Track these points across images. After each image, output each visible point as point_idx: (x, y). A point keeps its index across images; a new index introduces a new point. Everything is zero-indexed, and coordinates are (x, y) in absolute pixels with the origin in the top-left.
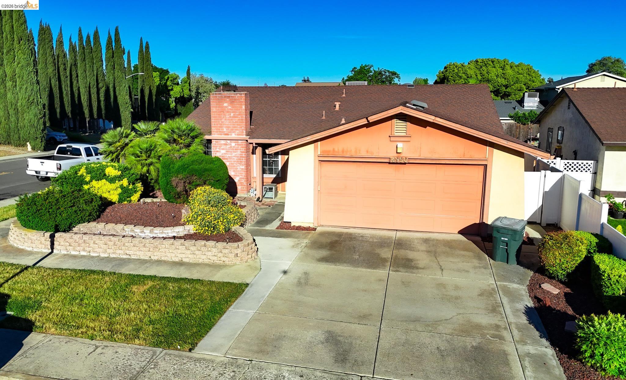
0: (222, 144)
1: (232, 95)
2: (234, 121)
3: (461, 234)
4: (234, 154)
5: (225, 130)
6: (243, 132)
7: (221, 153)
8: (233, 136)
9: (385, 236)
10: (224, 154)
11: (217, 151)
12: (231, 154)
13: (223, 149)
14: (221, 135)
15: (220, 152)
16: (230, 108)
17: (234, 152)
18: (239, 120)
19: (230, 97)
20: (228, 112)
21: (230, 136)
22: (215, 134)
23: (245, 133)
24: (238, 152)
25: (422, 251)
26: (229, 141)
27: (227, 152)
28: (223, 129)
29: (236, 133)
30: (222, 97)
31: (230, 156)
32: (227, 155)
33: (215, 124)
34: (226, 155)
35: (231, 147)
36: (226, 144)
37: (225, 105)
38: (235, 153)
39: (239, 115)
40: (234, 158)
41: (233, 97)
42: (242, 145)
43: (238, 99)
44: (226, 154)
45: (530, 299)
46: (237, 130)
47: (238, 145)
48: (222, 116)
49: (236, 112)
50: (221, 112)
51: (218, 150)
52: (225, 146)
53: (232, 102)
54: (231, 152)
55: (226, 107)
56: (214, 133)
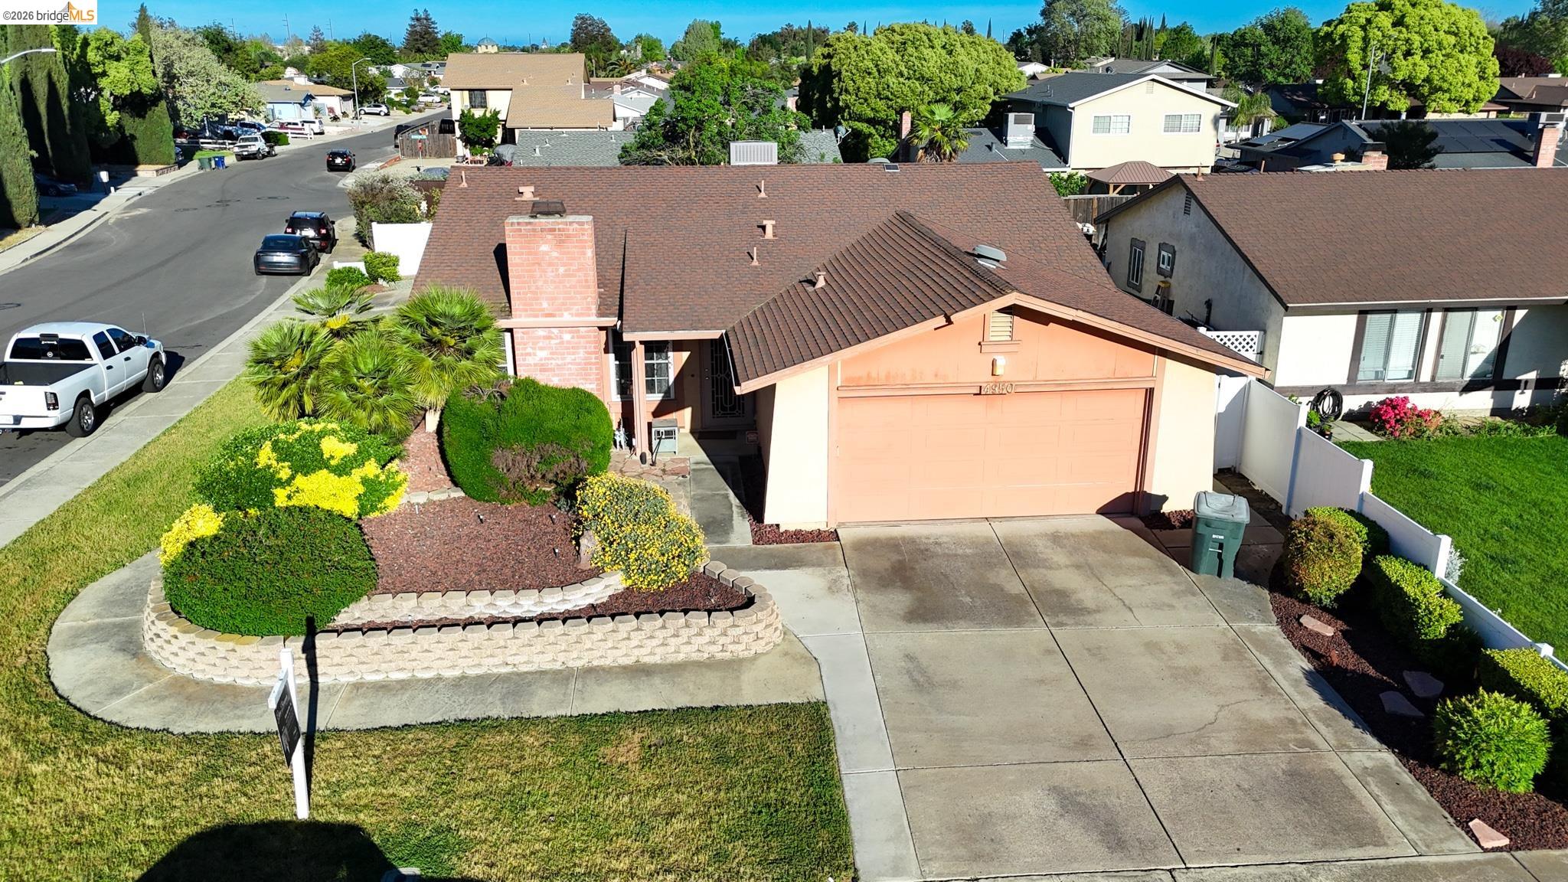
0: (539, 337)
1: (560, 226)
2: (568, 285)
3: (1102, 514)
4: (569, 358)
5: (545, 305)
6: (589, 309)
7: (537, 358)
8: (567, 318)
9: (977, 537)
10: (546, 359)
11: (529, 354)
12: (563, 359)
13: (541, 349)
14: (536, 316)
15: (535, 355)
16: (555, 254)
17: (569, 354)
18: (579, 281)
19: (554, 230)
20: (550, 264)
21: (557, 319)
22: (520, 316)
23: (594, 311)
24: (579, 353)
25: (1067, 567)
26: (555, 331)
27: (551, 353)
28: (541, 304)
29: (574, 311)
30: (534, 230)
31: (560, 362)
32: (553, 362)
33: (519, 293)
34: (550, 362)
35: (562, 343)
36: (549, 338)
37: (544, 248)
38: (573, 357)
39: (579, 270)
40: (570, 366)
41: (564, 230)
42: (590, 337)
43: (575, 236)
44: (548, 359)
45: (1297, 651)
46: (575, 304)
47: (578, 337)
48: (538, 274)
49: (571, 265)
50: (534, 264)
51: (529, 350)
52: (547, 341)
53: (561, 241)
54: (564, 354)
55: (546, 253)
56: (518, 313)
